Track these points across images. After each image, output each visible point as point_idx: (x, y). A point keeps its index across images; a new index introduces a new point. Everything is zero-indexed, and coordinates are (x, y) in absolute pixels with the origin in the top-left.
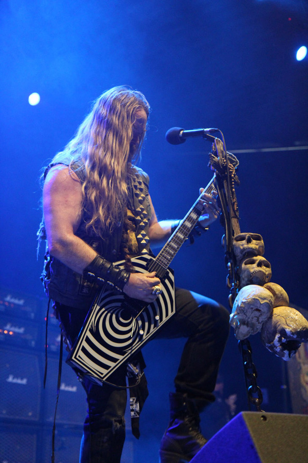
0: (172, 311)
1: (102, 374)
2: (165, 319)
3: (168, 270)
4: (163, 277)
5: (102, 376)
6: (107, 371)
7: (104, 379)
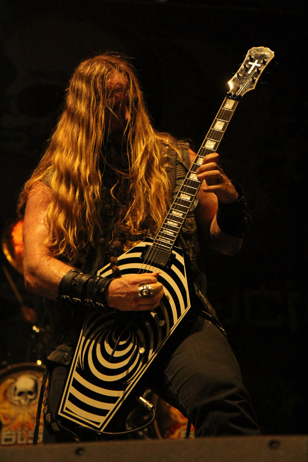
0: (186, 306)
1: (98, 424)
2: (176, 321)
3: (174, 252)
4: (167, 264)
5: (99, 427)
6: (105, 418)
7: (102, 430)
